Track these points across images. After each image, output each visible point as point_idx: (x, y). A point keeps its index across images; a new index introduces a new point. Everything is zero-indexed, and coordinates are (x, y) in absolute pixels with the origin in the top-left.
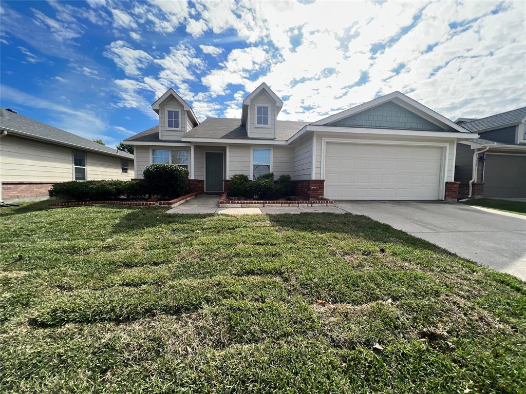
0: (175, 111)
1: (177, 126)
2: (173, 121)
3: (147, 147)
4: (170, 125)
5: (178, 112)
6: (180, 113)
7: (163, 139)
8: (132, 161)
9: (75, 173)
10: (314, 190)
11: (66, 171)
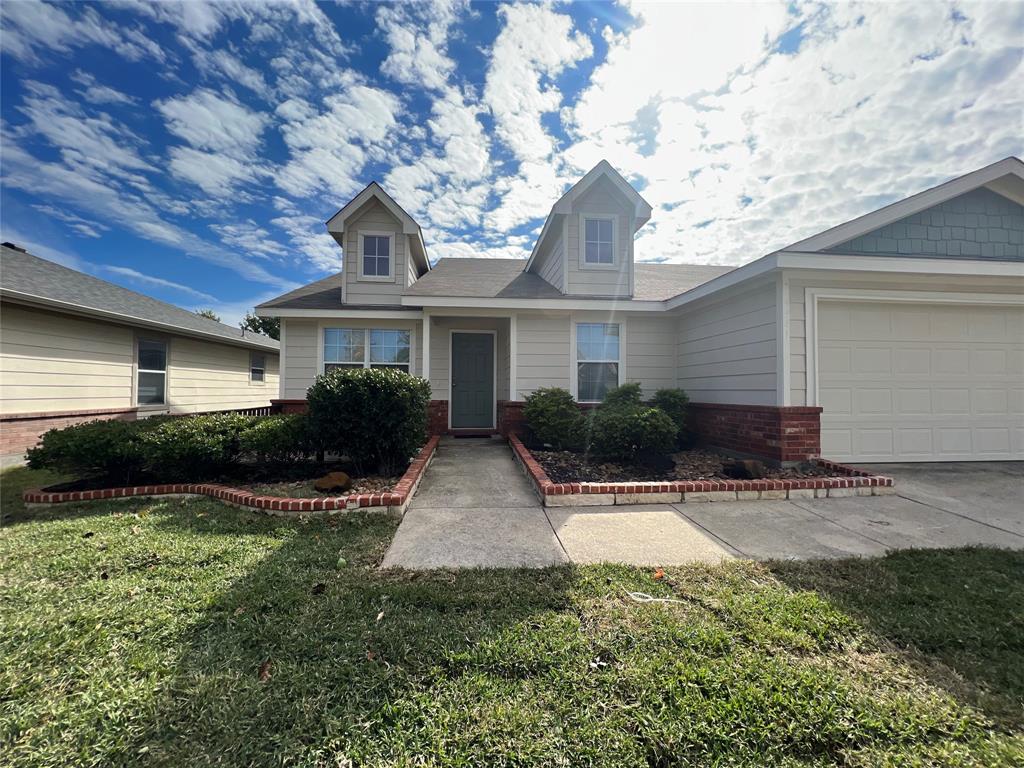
0: (380, 238)
1: (384, 271)
2: (376, 259)
3: (312, 323)
4: (368, 270)
5: (387, 238)
6: (392, 242)
7: (351, 301)
8: (274, 354)
9: (139, 386)
10: (792, 437)
11: (114, 382)
